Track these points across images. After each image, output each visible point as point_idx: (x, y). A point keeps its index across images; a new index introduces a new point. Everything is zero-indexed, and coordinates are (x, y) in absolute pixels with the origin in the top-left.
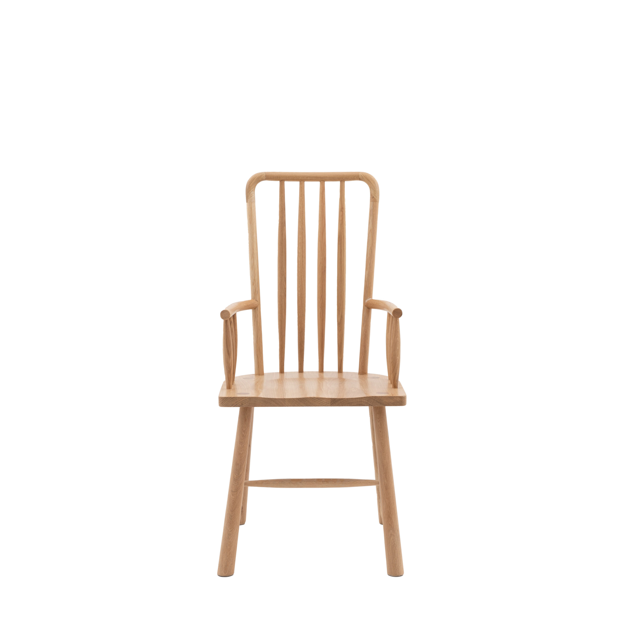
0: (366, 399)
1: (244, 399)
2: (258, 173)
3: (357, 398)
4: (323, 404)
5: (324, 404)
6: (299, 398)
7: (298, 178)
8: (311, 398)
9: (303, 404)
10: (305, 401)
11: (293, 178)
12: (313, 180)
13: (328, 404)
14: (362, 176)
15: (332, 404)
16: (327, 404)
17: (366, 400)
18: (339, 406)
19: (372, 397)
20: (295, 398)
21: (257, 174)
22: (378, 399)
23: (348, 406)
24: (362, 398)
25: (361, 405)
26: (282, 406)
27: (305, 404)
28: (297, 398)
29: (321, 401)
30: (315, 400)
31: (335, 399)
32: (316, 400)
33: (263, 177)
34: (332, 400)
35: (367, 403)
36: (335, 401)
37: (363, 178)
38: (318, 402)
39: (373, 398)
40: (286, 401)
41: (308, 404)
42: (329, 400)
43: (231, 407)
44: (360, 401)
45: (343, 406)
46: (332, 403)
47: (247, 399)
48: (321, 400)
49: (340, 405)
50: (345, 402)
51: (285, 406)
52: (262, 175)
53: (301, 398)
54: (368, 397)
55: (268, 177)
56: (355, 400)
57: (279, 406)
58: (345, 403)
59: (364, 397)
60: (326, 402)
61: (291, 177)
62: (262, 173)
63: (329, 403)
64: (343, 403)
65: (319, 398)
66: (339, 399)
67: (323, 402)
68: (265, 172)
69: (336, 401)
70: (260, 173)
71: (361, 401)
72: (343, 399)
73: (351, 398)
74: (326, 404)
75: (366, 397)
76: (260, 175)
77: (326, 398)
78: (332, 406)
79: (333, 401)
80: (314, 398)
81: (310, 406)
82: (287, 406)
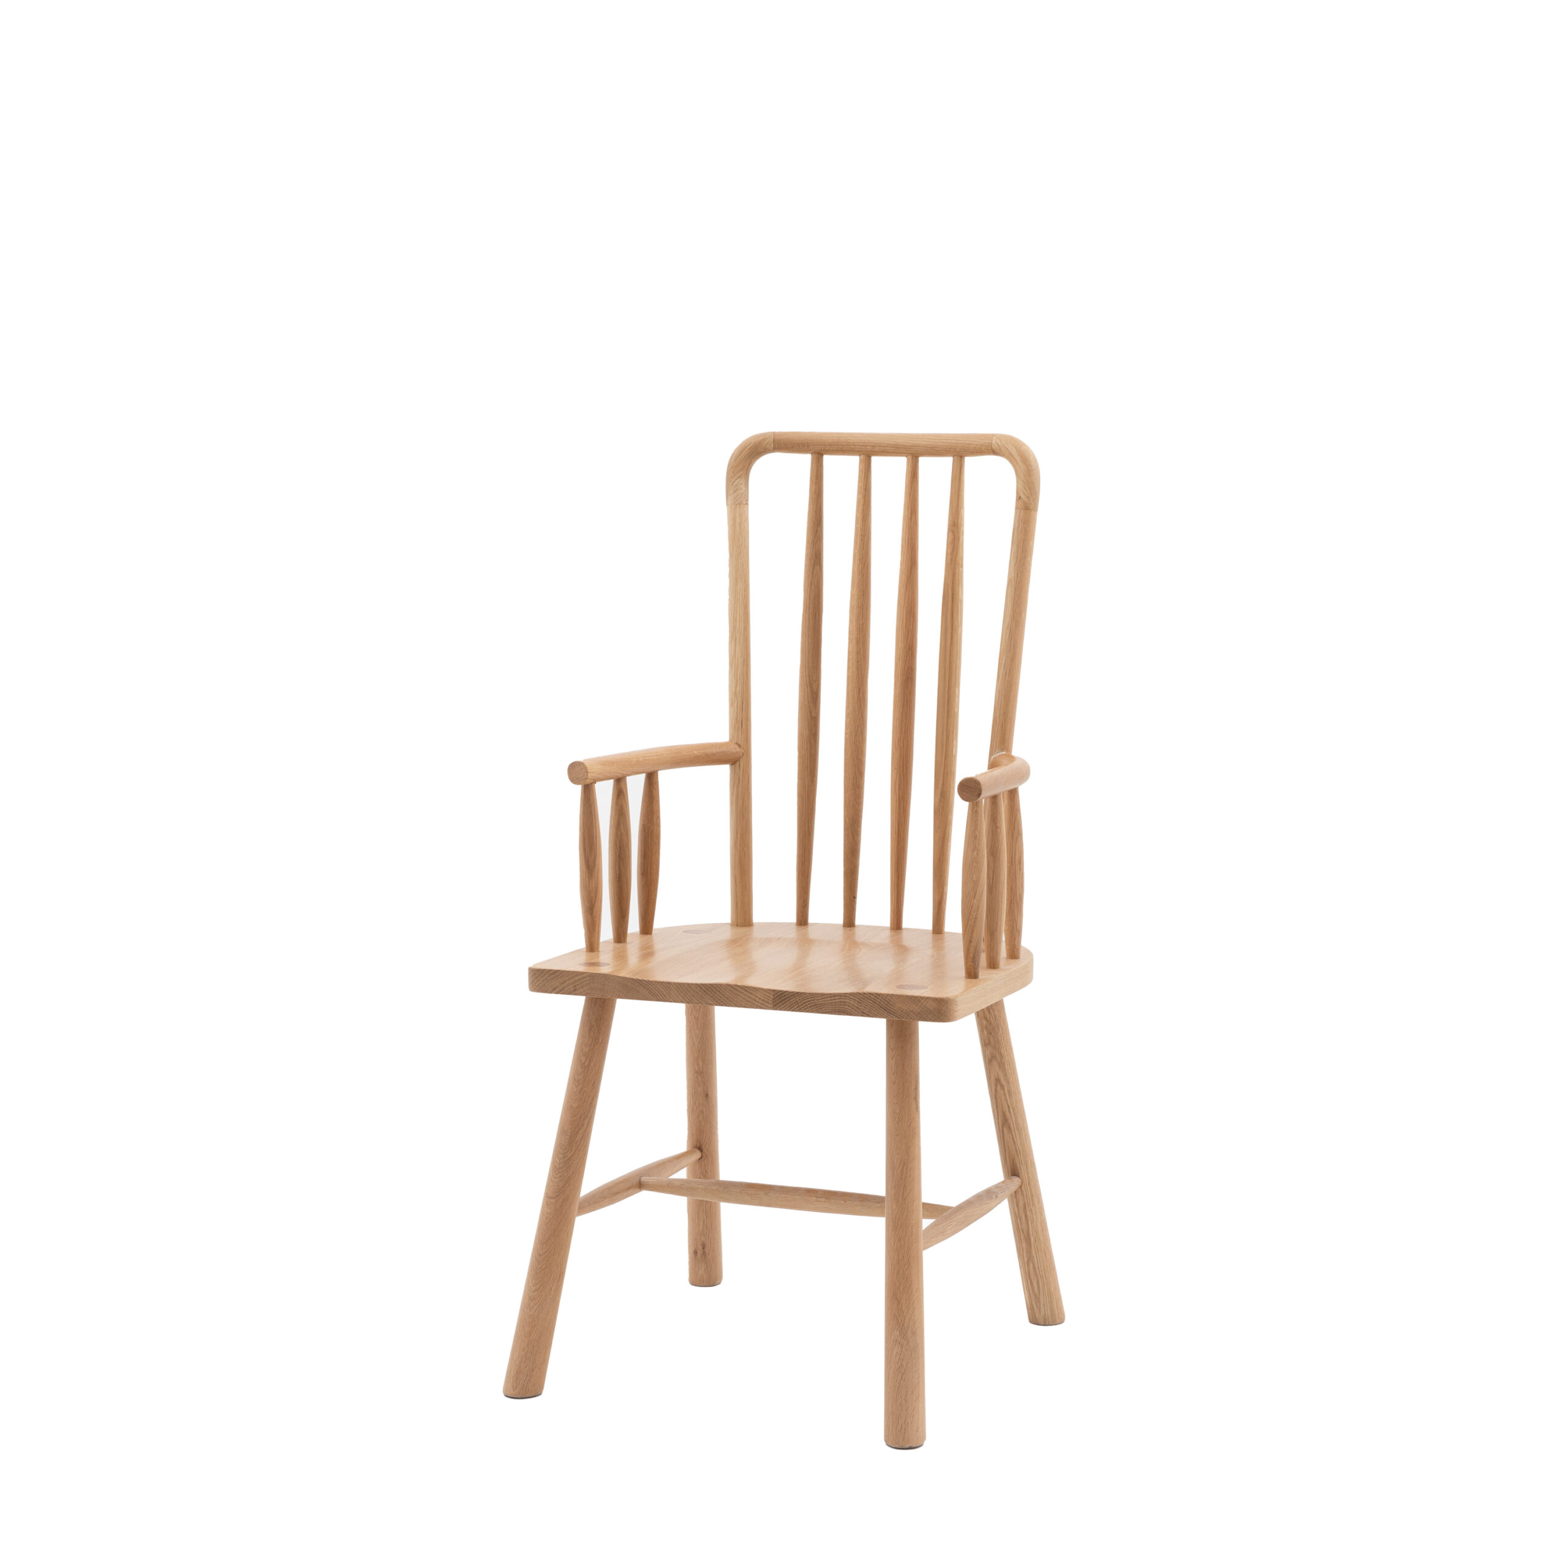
0: (855, 998)
1: (580, 976)
2: (756, 435)
3: (835, 995)
4: (754, 1002)
5: (757, 1004)
6: (702, 984)
7: (853, 447)
8: (730, 985)
9: (709, 999)
10: (715, 993)
11: (840, 447)
12: (888, 452)
13: (767, 1004)
14: (998, 444)
15: (775, 1005)
16: (765, 1003)
17: (855, 1000)
18: (793, 1011)
19: (870, 994)
20: (692, 984)
21: (753, 436)
22: (883, 1000)
23: (812, 1012)
24: (845, 995)
25: (844, 1013)
26: (663, 1001)
27: (714, 1000)
28: (696, 984)
29: (751, 996)
30: (738, 993)
31: (783, 994)
32: (740, 992)
33: (767, 444)
34: (776, 996)
35: (857, 1007)
36: (782, 999)
37: (1000, 449)
38: (743, 996)
39: (871, 996)
40: (673, 988)
41: (722, 1000)
42: (769, 995)
43: (551, 993)
44: (841, 1002)
45: (802, 1011)
46: (777, 1002)
47: (585, 978)
48: (752, 994)
49: (794, 1008)
50: (805, 1003)
51: (671, 1002)
52: (764, 440)
53: (705, 984)
54: (860, 994)
55: (780, 443)
56: (829, 999)
57: (656, 1001)
58: (807, 1004)
59: (851, 994)
60: (762, 998)
61: (835, 445)
62: (765, 434)
63: (770, 1002)
64: (801, 1003)
65: (746, 987)
66: (793, 992)
67: (756, 999)
68: (774, 433)
69: (786, 999)
70: (761, 435)
71: (844, 1002)
72: (801, 993)
73: (820, 994)
74: (763, 1004)
75: (854, 994)
76: (761, 438)
77: (763, 989)
78: (776, 1009)
79: (778, 996)
80: (735, 987)
81: (726, 1005)
82: (675, 1002)
